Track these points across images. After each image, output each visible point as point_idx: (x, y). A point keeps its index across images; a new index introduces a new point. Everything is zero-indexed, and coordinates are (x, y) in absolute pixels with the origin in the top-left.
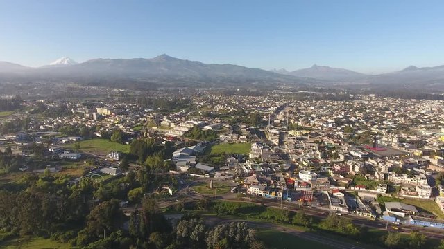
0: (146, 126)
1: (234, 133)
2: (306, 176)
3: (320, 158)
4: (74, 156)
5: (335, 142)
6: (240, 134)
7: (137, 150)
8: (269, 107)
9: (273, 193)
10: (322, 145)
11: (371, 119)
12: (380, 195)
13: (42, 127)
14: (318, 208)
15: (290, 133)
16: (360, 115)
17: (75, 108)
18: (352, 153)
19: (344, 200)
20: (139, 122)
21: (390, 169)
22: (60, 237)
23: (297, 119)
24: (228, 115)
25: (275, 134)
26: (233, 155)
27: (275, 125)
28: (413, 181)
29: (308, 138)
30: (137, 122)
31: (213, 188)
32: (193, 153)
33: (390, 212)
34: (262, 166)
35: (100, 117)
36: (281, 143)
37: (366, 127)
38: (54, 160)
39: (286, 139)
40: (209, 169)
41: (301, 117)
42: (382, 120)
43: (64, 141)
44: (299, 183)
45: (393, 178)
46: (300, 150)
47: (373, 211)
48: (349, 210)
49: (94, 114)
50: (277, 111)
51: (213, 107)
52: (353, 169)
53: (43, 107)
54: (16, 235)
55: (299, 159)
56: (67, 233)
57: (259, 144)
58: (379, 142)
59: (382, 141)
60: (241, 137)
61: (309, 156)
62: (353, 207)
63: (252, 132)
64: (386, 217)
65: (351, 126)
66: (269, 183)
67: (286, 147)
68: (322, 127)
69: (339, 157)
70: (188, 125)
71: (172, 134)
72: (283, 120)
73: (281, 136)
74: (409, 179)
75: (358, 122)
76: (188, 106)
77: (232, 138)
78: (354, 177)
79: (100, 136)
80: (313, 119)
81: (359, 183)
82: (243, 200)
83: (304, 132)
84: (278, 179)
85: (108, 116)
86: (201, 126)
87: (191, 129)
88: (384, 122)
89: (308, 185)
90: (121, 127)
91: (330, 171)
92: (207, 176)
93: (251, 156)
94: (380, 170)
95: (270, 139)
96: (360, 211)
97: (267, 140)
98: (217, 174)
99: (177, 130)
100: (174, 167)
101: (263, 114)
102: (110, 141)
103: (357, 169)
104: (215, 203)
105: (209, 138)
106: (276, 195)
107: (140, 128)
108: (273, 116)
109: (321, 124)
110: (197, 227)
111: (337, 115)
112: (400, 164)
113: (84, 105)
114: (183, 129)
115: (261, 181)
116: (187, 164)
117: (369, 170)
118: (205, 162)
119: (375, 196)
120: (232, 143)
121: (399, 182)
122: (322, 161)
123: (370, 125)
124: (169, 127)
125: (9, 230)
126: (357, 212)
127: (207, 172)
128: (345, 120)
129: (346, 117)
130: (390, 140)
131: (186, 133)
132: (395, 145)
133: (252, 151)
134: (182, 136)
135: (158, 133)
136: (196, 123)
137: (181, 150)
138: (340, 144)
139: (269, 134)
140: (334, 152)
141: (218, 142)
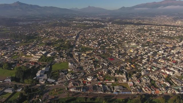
0: (19, 56)
1: (61, 57)
3: (94, 67)
5: (98, 58)
9: (79, 90)
10: (94, 60)
12: (113, 83)
19: (102, 88)
20: (15, 53)
21: (116, 71)
23: (84, 44)
25: (77, 56)
26: (62, 71)
27: (76, 48)
29: (89, 56)
33: (116, 90)
34: (74, 76)
36: (80, 60)
37: (108, 45)
40: (54, 81)
41: (86, 42)
44: (88, 83)
47: (111, 90)
48: (104, 92)
50: (76, 39)
51: (49, 38)
52: (105, 73)
55: (87, 70)
57: (71, 63)
60: (64, 59)
61: (90, 67)
62: (105, 90)
64: (115, 92)
66: (77, 85)
68: (94, 47)
69: (100, 67)
70: (40, 55)
71: (33, 60)
73: (79, 56)
77: (60, 59)
78: (105, 76)
81: (106, 79)
83: (87, 52)
84: (80, 82)
86: (46, 55)
87: (42, 57)
88: (114, 41)
89: (90, 82)
91: (97, 75)
92: (53, 85)
93: (69, 70)
94: (113, 72)
95: (75, 58)
96: (107, 92)
97: (74, 59)
98: (57, 83)
99: (35, 58)
103: (106, 73)
104: (59, 100)
105: (50, 61)
107: (16, 57)
108: (75, 41)
109: (93, 45)
112: (118, 68)
114: (38, 57)
115: (74, 85)
116: (44, 80)
117: (109, 72)
118: (51, 78)
119: (111, 84)
120: (60, 63)
121: (118, 77)
123: (110, 43)
124: (31, 56)
127: (53, 83)
128: (101, 41)
129: (102, 40)
130: (116, 54)
131: (40, 59)
132: (117, 57)
133: (69, 67)
134: (38, 61)
135: (26, 60)
136: (44, 53)
137: (39, 71)
138: (100, 59)
139: (75, 56)
140: (98, 64)
141: (55, 63)
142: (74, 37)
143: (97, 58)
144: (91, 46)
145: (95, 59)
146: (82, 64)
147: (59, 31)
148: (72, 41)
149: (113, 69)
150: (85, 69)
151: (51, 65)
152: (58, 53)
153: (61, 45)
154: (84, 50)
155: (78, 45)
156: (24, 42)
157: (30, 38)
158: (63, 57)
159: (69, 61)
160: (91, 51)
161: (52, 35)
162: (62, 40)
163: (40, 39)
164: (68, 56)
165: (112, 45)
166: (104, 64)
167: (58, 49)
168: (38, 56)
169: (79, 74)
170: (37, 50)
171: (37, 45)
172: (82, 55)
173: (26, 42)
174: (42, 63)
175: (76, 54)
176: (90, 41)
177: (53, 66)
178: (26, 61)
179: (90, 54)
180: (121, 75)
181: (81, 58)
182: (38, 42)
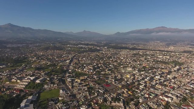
0: (2, 82)
1: (52, 83)
3: (88, 95)
8: (66, 60)
10: (88, 86)
11: (105, 64)
16: (102, 62)
23: (78, 68)
24: (48, 67)
25: (70, 82)
26: (52, 99)
27: (69, 73)
29: (83, 82)
32: (31, 102)
34: (65, 106)
36: (73, 87)
37: (104, 70)
41: (80, 67)
46: (80, 92)
50: (70, 63)
55: (80, 98)
57: (63, 90)
60: (55, 85)
61: (84, 95)
63: (60, 80)
65: (99, 70)
69: (95, 94)
70: (27, 81)
71: (19, 87)
72: (73, 69)
73: (72, 82)
75: (101, 67)
76: (26, 62)
77: (51, 86)
78: (101, 105)
83: (81, 78)
86: (34, 81)
87: (29, 83)
88: (110, 65)
91: (92, 103)
93: (60, 98)
94: (109, 99)
95: (68, 84)
97: (66, 85)
99: (21, 85)
103: (101, 101)
105: (39, 88)
108: (69, 66)
109: (88, 70)
112: (115, 95)
117: (105, 100)
120: (50, 90)
121: (115, 105)
122: (89, 98)
123: (105, 68)
124: (17, 82)
128: (96, 66)
129: (97, 64)
130: (112, 80)
131: (26, 86)
132: (113, 83)
133: (60, 95)
134: (24, 88)
135: (10, 87)
136: (32, 78)
137: (25, 101)
138: (95, 85)
139: (67, 82)
140: (93, 91)
141: (44, 90)
142: (68, 61)
143: (92, 84)
144: (86, 71)
145: (90, 86)
146: (75, 91)
147: (52, 55)
148: (66, 65)
149: (110, 96)
150: (78, 96)
151: (39, 93)
152: (48, 79)
153: (52, 70)
154: (78, 75)
155: (72, 70)
156: (11, 67)
157: (18, 62)
158: (54, 83)
159: (60, 88)
160: (86, 77)
161: (43, 59)
162: (55, 64)
163: (29, 63)
164: (60, 82)
165: (108, 70)
166: (100, 90)
167: (49, 74)
168: (24, 82)
169: (71, 104)
170: (24, 75)
171: (25, 69)
172: (76, 80)
173: (12, 66)
174: (29, 91)
175: (69, 80)
176: (85, 65)
177: (42, 94)
178: (10, 89)
179: (84, 79)
180: (118, 103)
181: (74, 85)
182: (26, 66)
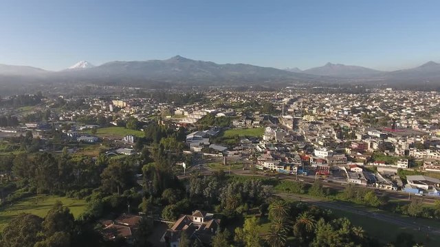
0: (160, 115)
1: (247, 119)
2: (321, 153)
3: (336, 138)
4: (91, 139)
5: (351, 125)
6: (253, 120)
7: (151, 134)
8: (282, 99)
9: (288, 168)
11: (388, 107)
12: (400, 170)
13: (61, 118)
14: (335, 181)
15: (304, 118)
16: (376, 105)
17: (93, 102)
18: (370, 133)
19: (362, 175)
20: (153, 112)
21: (411, 146)
22: (75, 194)
23: (311, 108)
24: (241, 106)
25: (289, 119)
26: (247, 137)
27: (289, 113)
28: (437, 156)
29: (323, 122)
30: (151, 113)
31: (227, 164)
32: (206, 136)
33: (413, 184)
35: (117, 109)
36: (295, 127)
37: (383, 115)
38: (73, 143)
39: (300, 123)
42: (400, 108)
43: (81, 129)
44: (314, 160)
45: (415, 153)
46: (315, 132)
47: (395, 183)
48: (368, 182)
49: (111, 106)
50: (291, 102)
51: (226, 100)
52: (371, 146)
53: (63, 102)
54: (34, 193)
55: (315, 140)
56: (82, 191)
57: (273, 128)
58: (398, 124)
59: (401, 124)
60: (254, 122)
61: (324, 137)
62: (372, 181)
63: (266, 118)
64: (409, 188)
65: (368, 113)
66: (283, 160)
67: (300, 129)
68: (338, 115)
69: (356, 137)
70: (201, 113)
71: (185, 121)
72: (297, 109)
73: (295, 122)
74: (432, 154)
75: (375, 110)
76: (202, 100)
77: (245, 123)
78: (373, 154)
79: (116, 124)
80: (328, 107)
81: (377, 159)
82: (257, 174)
84: (293, 156)
85: (124, 108)
86: (214, 114)
87: (204, 117)
89: (324, 161)
90: (136, 116)
91: (347, 149)
92: (221, 155)
93: (264, 138)
95: (284, 124)
96: (379, 183)
97: (281, 125)
99: (190, 118)
100: (188, 148)
101: (276, 105)
102: (126, 128)
104: (229, 177)
106: (291, 169)
107: (154, 117)
108: (287, 106)
109: (336, 112)
110: (210, 183)
111: (352, 104)
112: (422, 140)
113: (101, 99)
114: (196, 117)
115: (275, 158)
116: (201, 145)
118: (218, 143)
119: (396, 171)
120: (245, 128)
121: (421, 157)
122: (339, 141)
124: (183, 115)
125: (27, 190)
126: (377, 184)
127: (220, 152)
128: (361, 108)
130: (410, 122)
131: (199, 120)
132: (415, 127)
133: (266, 134)
134: (195, 123)
136: (210, 111)
138: (357, 126)
140: (350, 132)
141: (231, 127)
142: (286, 100)
143: (346, 125)
144: (329, 113)
145: (340, 127)
146: (300, 132)
150: (309, 139)
159: (267, 126)
168: (196, 115)
177: (227, 132)
180: (434, 152)
